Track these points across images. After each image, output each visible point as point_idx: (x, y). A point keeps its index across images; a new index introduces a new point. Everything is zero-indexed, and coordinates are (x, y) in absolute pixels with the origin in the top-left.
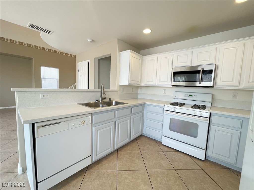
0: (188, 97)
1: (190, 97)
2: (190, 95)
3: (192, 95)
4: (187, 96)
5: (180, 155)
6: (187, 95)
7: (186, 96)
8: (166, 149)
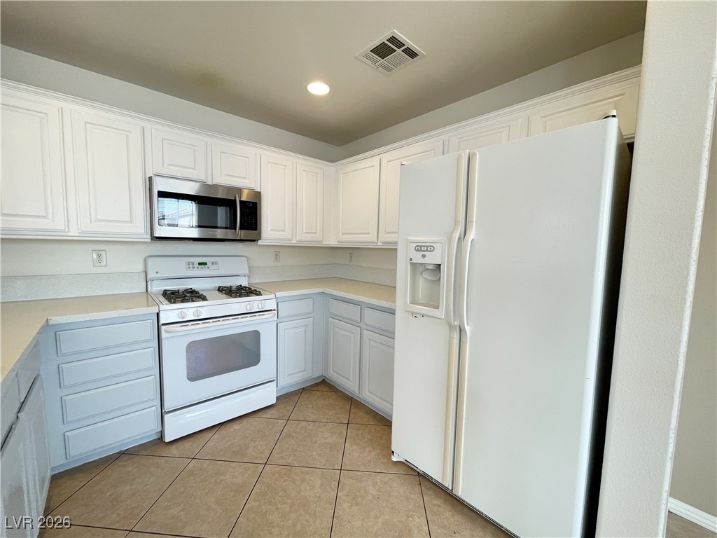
0: (196, 269)
1: (202, 268)
2: (200, 264)
3: (205, 264)
4: (193, 268)
5: (235, 430)
6: (193, 264)
7: (191, 266)
8: (189, 444)
